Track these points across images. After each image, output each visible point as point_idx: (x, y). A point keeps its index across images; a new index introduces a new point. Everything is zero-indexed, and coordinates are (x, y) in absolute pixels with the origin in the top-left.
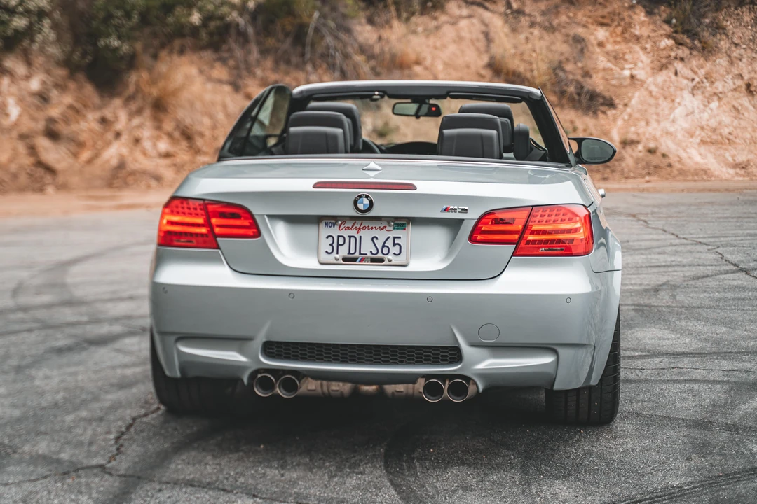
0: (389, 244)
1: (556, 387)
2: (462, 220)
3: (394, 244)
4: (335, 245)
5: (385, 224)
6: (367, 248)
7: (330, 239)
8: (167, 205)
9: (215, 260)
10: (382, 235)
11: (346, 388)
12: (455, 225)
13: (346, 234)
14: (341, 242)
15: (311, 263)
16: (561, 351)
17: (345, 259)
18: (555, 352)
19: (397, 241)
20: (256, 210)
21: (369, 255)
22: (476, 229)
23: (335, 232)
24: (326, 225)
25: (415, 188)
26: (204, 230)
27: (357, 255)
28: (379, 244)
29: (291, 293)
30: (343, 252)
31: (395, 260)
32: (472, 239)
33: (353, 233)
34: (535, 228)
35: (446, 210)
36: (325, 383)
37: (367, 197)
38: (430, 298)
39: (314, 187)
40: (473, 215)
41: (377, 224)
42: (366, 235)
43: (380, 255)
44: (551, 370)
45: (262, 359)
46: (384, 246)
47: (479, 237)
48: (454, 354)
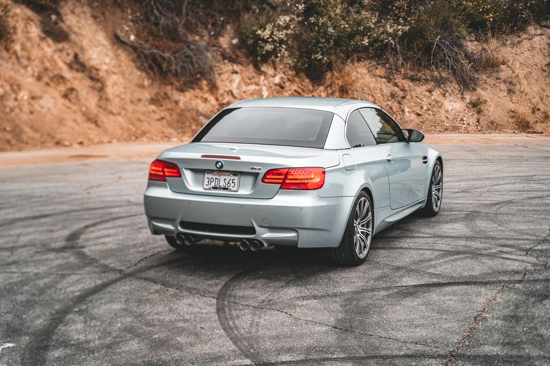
0: (231, 182)
1: (298, 246)
2: (259, 173)
3: (233, 182)
4: (210, 182)
5: (230, 173)
6: (222, 184)
7: (208, 179)
8: (153, 163)
9: (165, 186)
10: (228, 178)
11: (221, 243)
12: (256, 175)
13: (214, 177)
14: (212, 180)
15: (200, 189)
16: (299, 231)
17: (213, 188)
18: (297, 231)
19: (234, 181)
20: (180, 166)
21: (223, 187)
22: (264, 177)
23: (210, 176)
24: (207, 173)
25: (240, 159)
26: (161, 173)
27: (218, 186)
28: (227, 182)
29: (189, 202)
30: (213, 185)
31: (233, 189)
32: (263, 181)
33: (217, 177)
34: (289, 177)
35: (252, 168)
36: (213, 240)
37: (221, 162)
38: (242, 206)
39: (202, 157)
40: (263, 171)
41: (227, 174)
42: (222, 178)
43: (227, 187)
44: (296, 239)
45: (180, 228)
46: (228, 183)
47: (266, 181)
48: (252, 230)
